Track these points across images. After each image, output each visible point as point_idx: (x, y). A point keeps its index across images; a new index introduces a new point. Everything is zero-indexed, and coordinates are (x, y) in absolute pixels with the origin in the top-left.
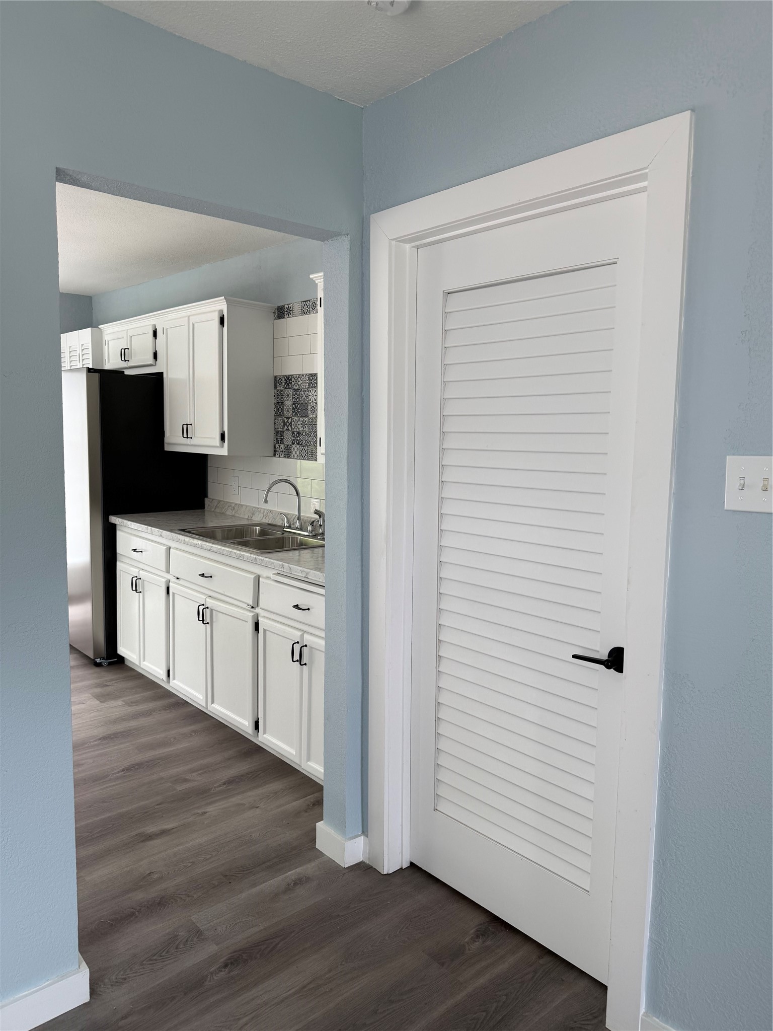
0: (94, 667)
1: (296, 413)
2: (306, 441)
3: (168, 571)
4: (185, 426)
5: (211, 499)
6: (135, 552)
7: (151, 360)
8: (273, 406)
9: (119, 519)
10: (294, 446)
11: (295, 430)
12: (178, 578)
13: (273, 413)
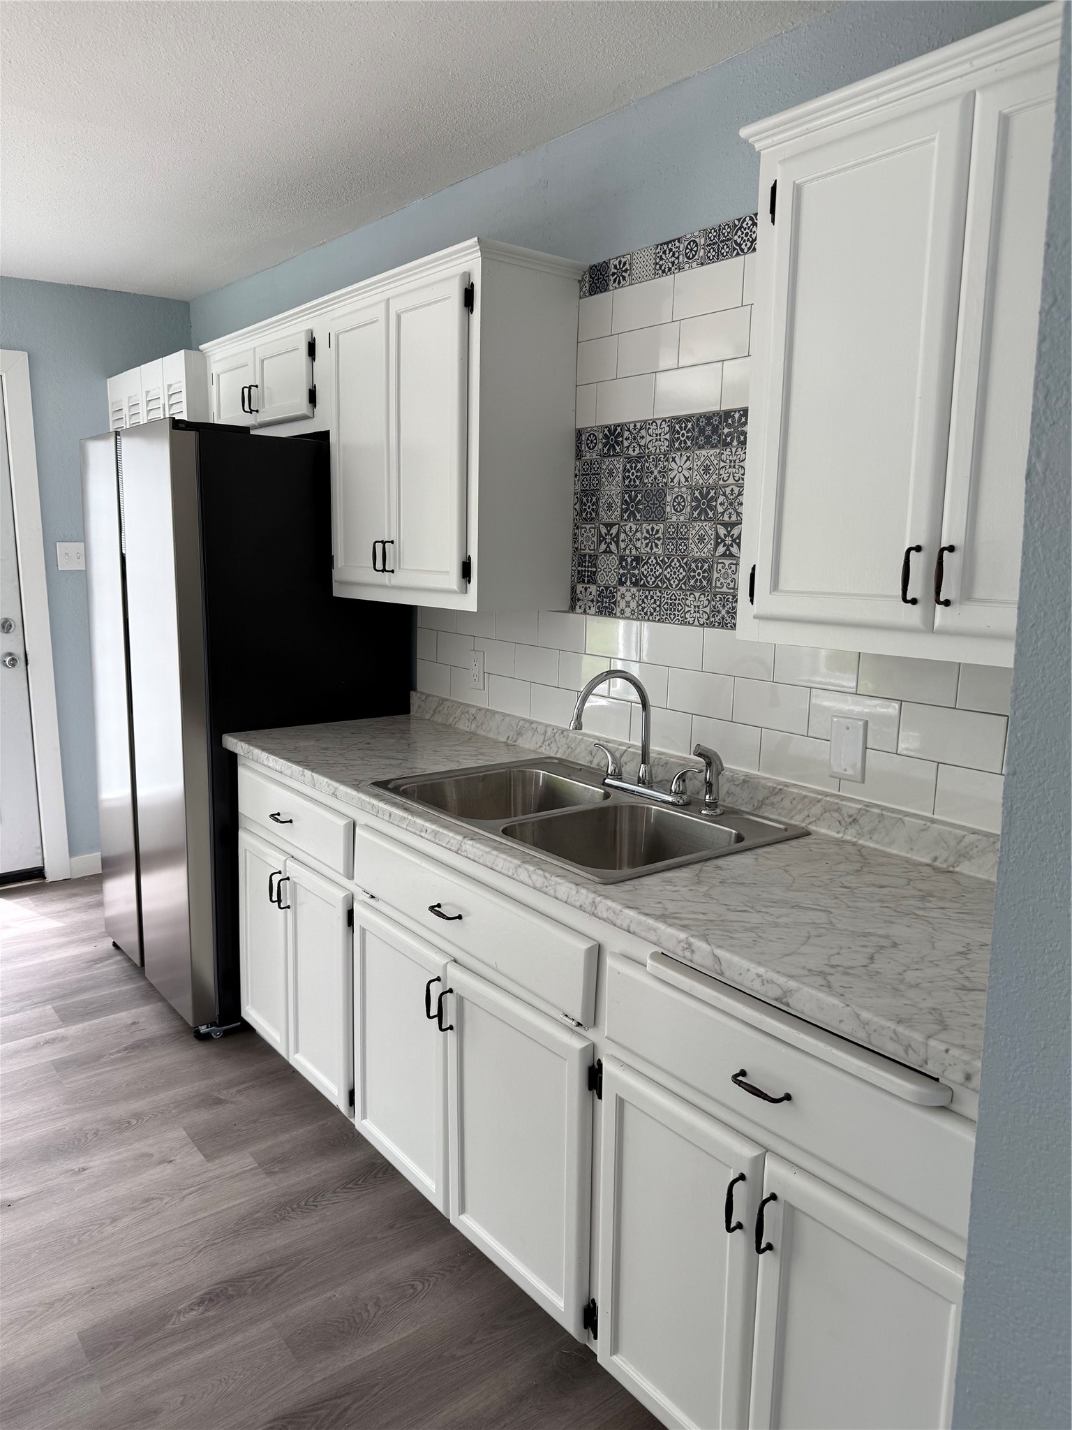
0: (195, 1042)
1: (632, 513)
2: (656, 578)
3: (350, 875)
4: (379, 547)
5: (422, 693)
6: (277, 820)
7: (303, 406)
8: (571, 499)
9: (243, 744)
10: (623, 589)
11: (628, 552)
12: (373, 897)
13: (571, 514)
